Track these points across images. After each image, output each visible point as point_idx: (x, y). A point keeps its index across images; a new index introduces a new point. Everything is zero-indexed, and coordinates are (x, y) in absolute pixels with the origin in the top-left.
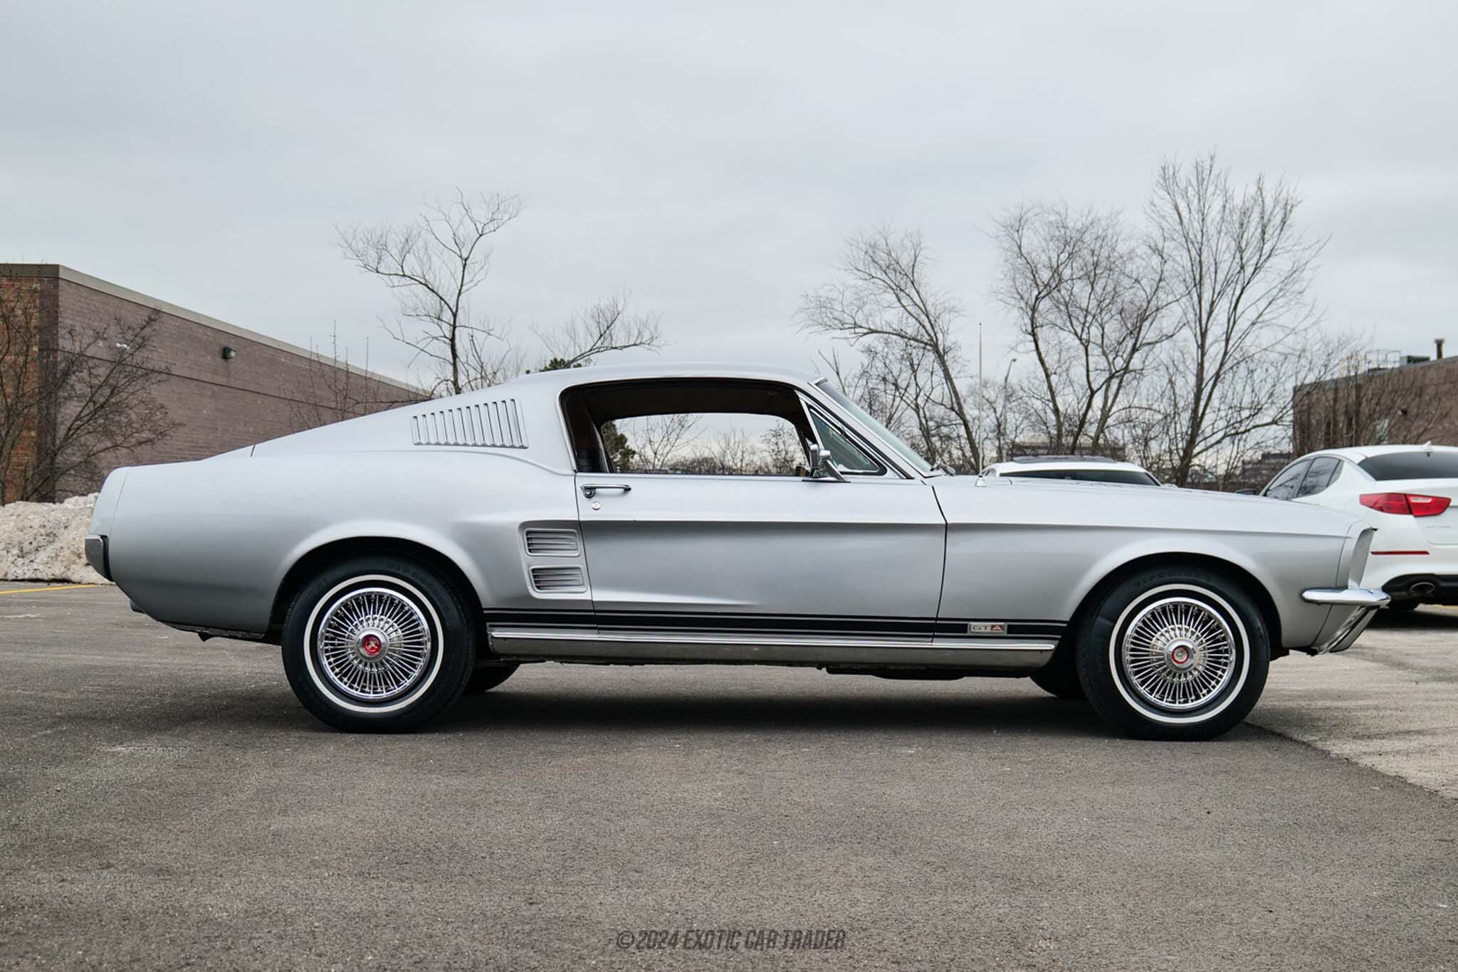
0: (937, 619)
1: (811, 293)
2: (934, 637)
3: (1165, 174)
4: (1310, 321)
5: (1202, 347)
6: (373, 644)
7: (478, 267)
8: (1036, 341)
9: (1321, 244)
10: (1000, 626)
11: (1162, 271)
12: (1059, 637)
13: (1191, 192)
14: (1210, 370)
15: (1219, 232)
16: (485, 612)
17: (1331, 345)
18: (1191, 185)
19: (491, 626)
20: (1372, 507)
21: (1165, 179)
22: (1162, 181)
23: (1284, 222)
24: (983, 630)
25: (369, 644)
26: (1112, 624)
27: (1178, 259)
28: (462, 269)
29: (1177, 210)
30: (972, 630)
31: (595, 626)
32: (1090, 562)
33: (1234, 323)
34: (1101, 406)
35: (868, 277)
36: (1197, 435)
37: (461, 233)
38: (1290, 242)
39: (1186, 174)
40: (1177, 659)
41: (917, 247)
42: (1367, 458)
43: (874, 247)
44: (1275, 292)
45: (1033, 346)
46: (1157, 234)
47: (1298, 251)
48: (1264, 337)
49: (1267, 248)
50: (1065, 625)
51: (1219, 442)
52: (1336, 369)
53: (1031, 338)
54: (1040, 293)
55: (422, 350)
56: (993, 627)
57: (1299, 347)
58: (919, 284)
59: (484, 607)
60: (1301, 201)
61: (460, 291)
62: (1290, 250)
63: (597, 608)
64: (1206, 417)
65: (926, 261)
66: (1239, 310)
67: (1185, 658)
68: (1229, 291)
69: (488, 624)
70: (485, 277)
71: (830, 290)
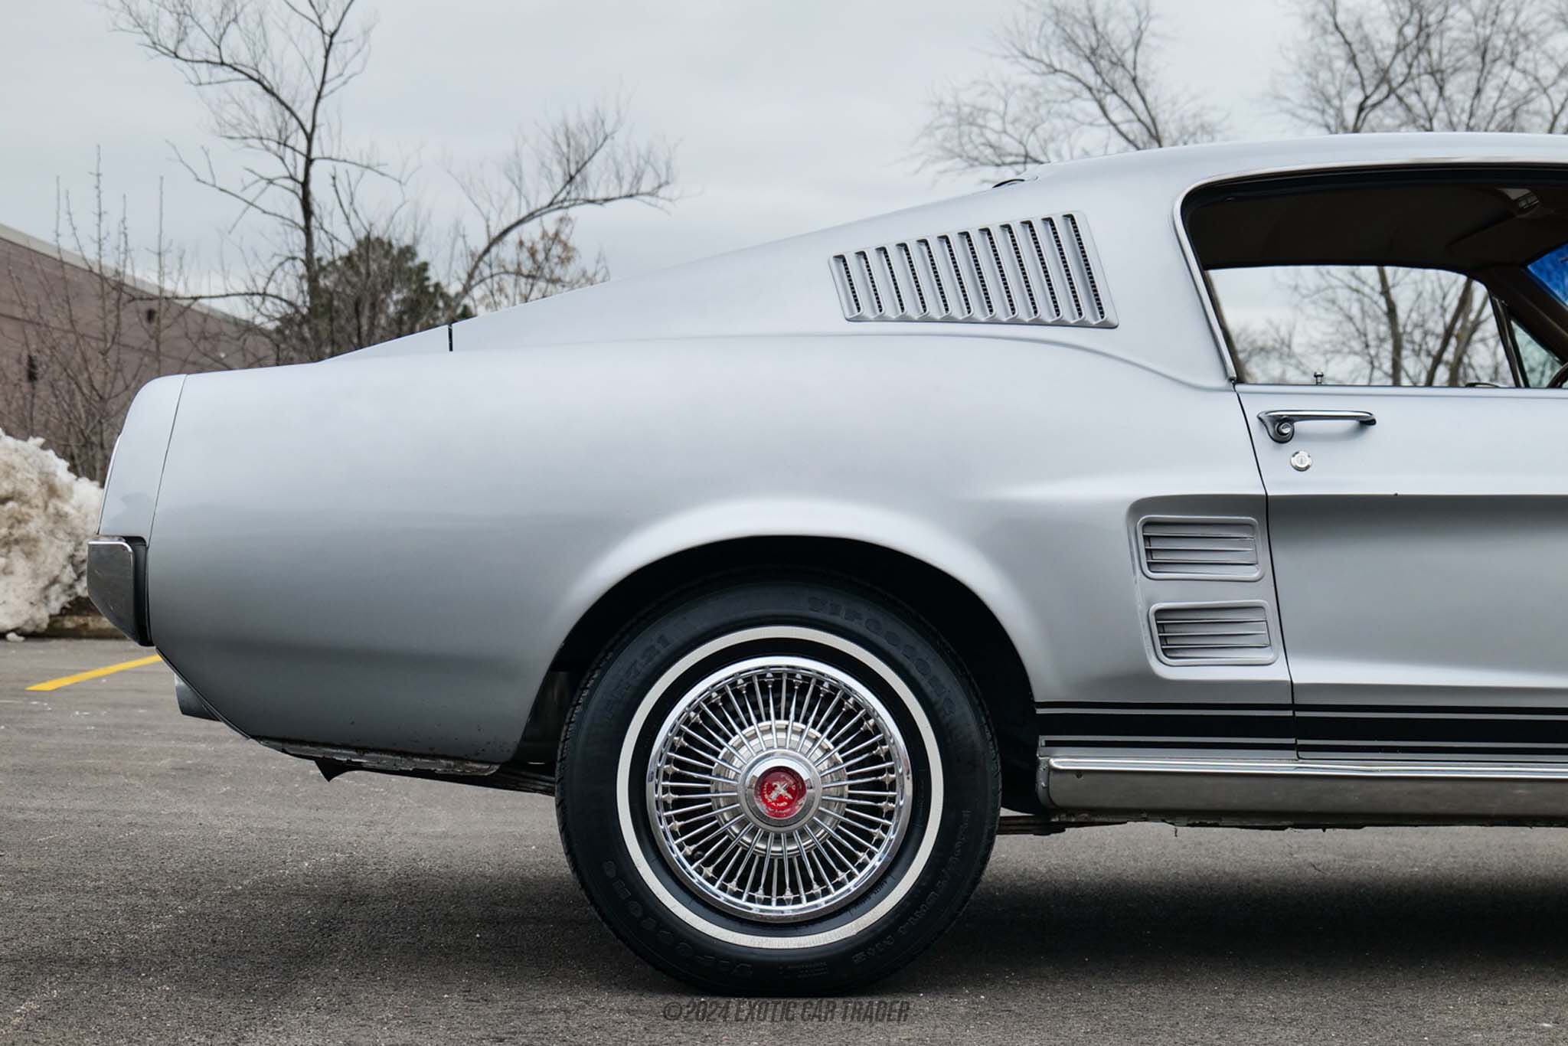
1: (948, 100)
6: (780, 789)
7: (351, 48)
16: (1040, 711)
19: (1049, 744)
25: (771, 788)
28: (323, 52)
31: (1292, 741)
35: (1047, 71)
54: (1367, 98)
55: (251, 204)
58: (1144, 82)
59: (1038, 699)
61: (319, 94)
63: (1300, 700)
69: (1042, 740)
70: (363, 69)
71: (983, 94)
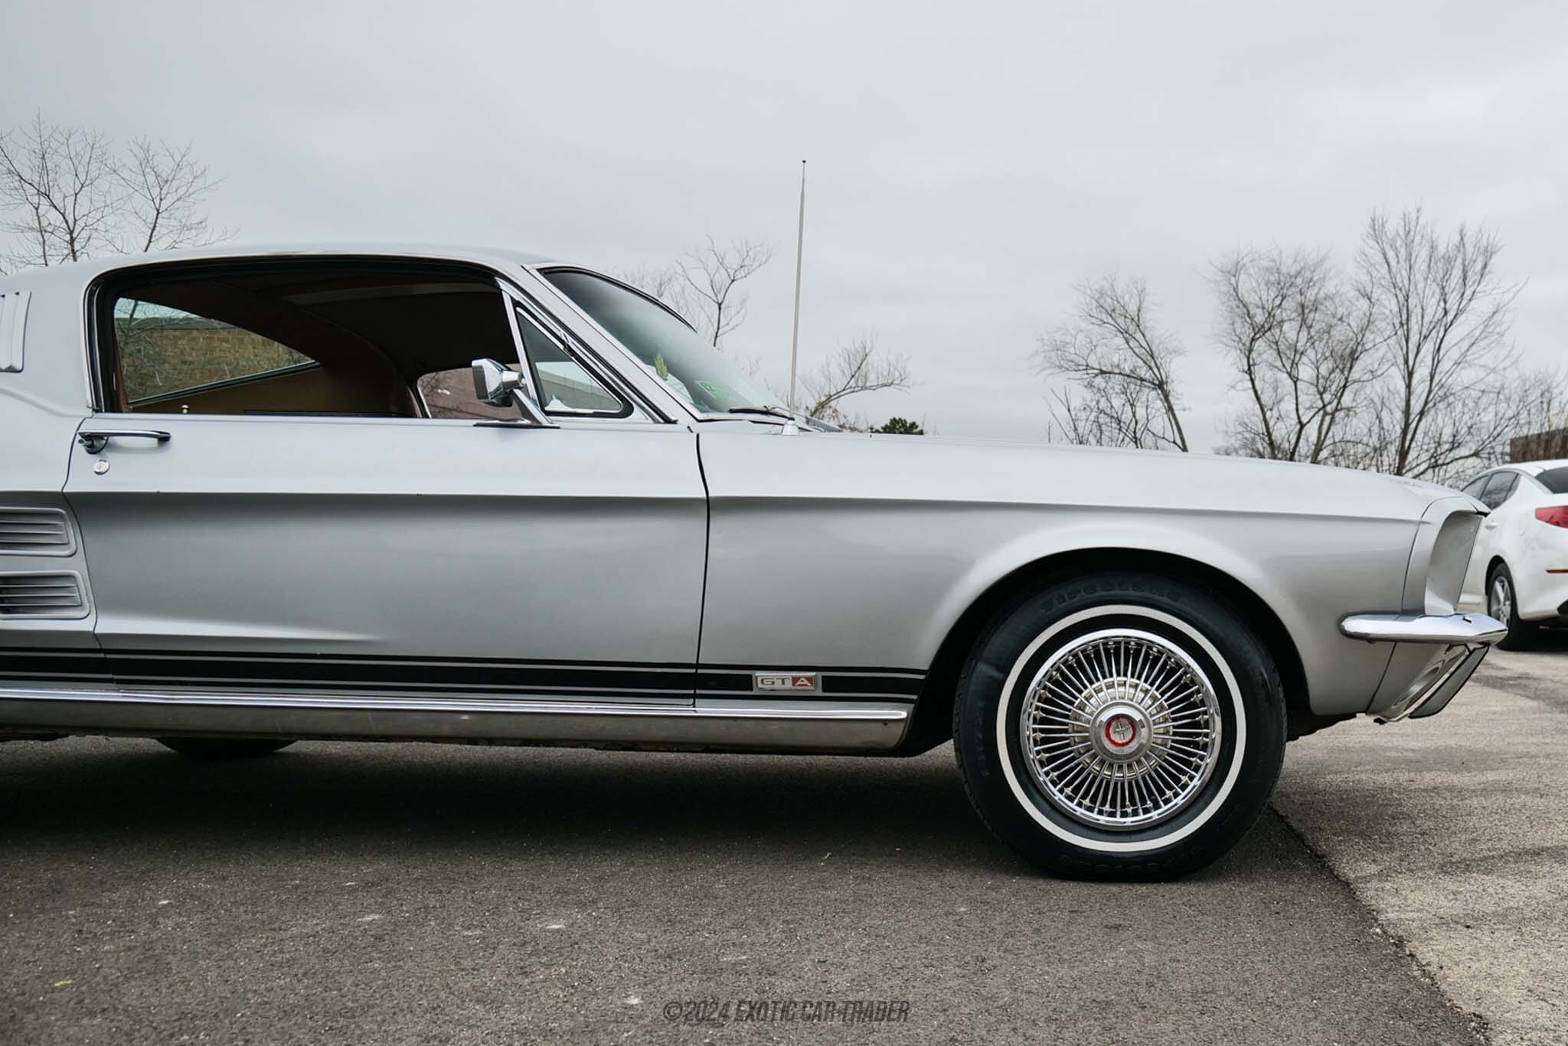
0: (697, 666)
1: (1047, 337)
2: (695, 696)
3: (1374, 225)
4: (1508, 362)
5: (1409, 386)
7: (733, 311)
8: (1252, 381)
9: (1518, 288)
10: (809, 679)
11: (1371, 314)
12: (915, 697)
13: (1399, 243)
14: (1416, 406)
15: (1426, 279)
17: (1528, 383)
18: (1398, 235)
20: (1547, 522)
21: (1374, 230)
22: (1372, 232)
23: (1485, 266)
24: (778, 685)
26: (1001, 676)
27: (1386, 303)
28: (717, 311)
29: (1386, 260)
30: (760, 686)
31: (110, 676)
32: (963, 566)
33: (1438, 362)
34: (1315, 442)
35: (1100, 323)
36: (1404, 467)
37: (717, 279)
38: (1490, 286)
39: (1394, 226)
40: (1114, 737)
41: (1142, 293)
42: (1545, 471)
43: (1102, 293)
44: (1477, 333)
45: (1250, 384)
46: (1365, 279)
47: (1498, 294)
48: (1467, 376)
49: (1468, 293)
50: (922, 677)
51: (1423, 473)
52: (1532, 405)
53: (1248, 377)
54: (1255, 334)
56: (795, 680)
57: (1498, 385)
58: (1145, 327)
60: (1501, 247)
61: (717, 334)
62: (1490, 294)
63: (106, 647)
64: (1411, 452)
65: (1153, 307)
66: (1442, 352)
67: (1129, 736)
68: (1434, 333)
70: (742, 321)
71: (1063, 334)
